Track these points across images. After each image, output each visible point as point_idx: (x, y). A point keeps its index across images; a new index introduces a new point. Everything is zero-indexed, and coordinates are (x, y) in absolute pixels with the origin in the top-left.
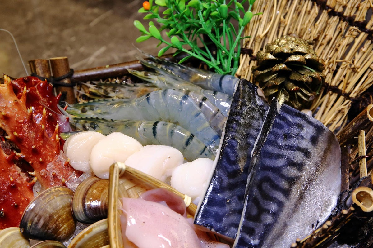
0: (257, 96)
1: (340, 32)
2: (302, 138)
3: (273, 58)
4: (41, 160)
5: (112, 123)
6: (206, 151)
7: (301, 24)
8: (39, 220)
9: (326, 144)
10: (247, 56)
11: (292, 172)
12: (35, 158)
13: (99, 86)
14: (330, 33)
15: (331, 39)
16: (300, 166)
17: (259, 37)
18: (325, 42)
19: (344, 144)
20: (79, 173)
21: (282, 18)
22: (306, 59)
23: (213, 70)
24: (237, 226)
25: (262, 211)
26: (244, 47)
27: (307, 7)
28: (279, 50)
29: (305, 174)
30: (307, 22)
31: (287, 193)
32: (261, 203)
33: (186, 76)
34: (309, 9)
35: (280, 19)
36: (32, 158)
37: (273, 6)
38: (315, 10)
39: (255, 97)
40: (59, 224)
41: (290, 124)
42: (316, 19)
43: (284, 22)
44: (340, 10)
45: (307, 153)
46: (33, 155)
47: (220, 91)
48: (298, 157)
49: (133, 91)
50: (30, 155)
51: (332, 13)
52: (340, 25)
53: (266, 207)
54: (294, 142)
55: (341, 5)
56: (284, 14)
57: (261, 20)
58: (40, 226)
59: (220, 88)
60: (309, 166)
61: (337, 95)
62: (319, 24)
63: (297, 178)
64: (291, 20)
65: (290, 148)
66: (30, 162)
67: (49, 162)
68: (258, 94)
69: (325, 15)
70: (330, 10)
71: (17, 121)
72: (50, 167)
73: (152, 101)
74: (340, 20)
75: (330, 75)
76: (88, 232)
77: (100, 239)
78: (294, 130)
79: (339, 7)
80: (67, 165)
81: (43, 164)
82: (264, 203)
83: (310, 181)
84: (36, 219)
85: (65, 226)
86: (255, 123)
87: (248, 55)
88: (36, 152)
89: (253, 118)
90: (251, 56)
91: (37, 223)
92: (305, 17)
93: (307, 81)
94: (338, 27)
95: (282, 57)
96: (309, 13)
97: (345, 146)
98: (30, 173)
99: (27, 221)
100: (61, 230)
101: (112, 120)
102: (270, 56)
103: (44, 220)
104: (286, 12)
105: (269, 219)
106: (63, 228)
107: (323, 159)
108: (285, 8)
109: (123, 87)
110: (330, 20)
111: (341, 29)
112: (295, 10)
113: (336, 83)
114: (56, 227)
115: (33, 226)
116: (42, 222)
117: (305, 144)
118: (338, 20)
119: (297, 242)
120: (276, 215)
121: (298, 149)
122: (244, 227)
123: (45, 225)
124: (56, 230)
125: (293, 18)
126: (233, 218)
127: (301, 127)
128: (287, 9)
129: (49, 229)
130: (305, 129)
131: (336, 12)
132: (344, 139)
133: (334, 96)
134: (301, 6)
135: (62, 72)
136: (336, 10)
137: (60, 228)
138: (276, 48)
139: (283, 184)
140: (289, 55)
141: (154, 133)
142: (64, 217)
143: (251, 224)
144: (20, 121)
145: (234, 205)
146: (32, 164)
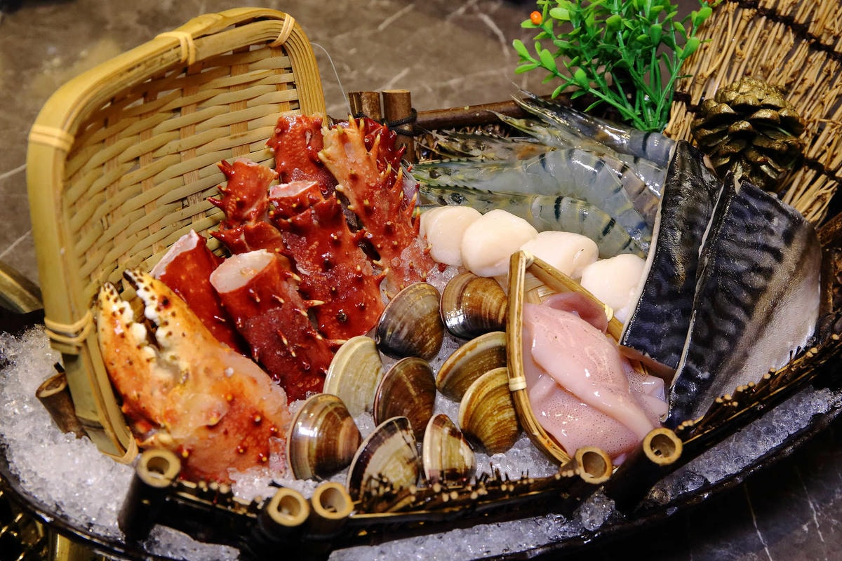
0: (703, 167)
1: (827, 76)
2: (772, 233)
3: (732, 111)
4: (396, 243)
5: (489, 196)
6: (632, 245)
7: (766, 60)
8: (402, 328)
9: (804, 245)
10: (682, 104)
11: (759, 281)
12: (387, 240)
13: (451, 139)
14: (811, 75)
15: (813, 85)
16: (768, 273)
17: (702, 76)
18: (802, 89)
19: (826, 247)
20: (443, 267)
21: (738, 48)
22: (781, 116)
23: (628, 124)
24: (679, 352)
25: (715, 332)
26: (678, 90)
27: (777, 33)
28: (741, 100)
29: (775, 285)
30: (776, 56)
31: (749, 311)
32: (714, 322)
33: (591, 132)
34: (779, 36)
35: (735, 50)
36: (382, 239)
37: (726, 29)
38: (789, 39)
39: (700, 169)
40: (427, 335)
41: (754, 212)
42: (789, 55)
43: (742, 55)
44: (829, 42)
45: (778, 256)
46: (384, 234)
47: (643, 157)
48: (766, 260)
49: (510, 149)
50: (380, 235)
51: (816, 46)
52: (828, 65)
53: (720, 328)
54: (760, 238)
55: (832, 34)
56: (741, 42)
57: (707, 50)
58: (402, 337)
59: (642, 152)
60: (781, 274)
61: (815, 172)
62: (794, 61)
63: (763, 290)
64: (752, 53)
65: (755, 246)
66: (379, 246)
67: (405, 246)
68: (704, 165)
69: (803, 50)
70: (813, 40)
71: (367, 184)
72: (406, 253)
73: (551, 166)
74: (828, 57)
75: (808, 141)
76: (471, 349)
77: (486, 359)
78: (762, 221)
79: (827, 38)
80: (427, 253)
81: (397, 250)
82: (717, 321)
83: (780, 296)
84: (398, 327)
85: (433, 339)
86: (701, 207)
87: (684, 104)
88: (389, 232)
89: (698, 199)
90: (688, 104)
91: (399, 332)
92: (773, 48)
93: (780, 149)
94: (825, 69)
95: (744, 110)
96: (780, 43)
97: (828, 250)
98: (375, 262)
99: (387, 328)
100: (428, 345)
101: (490, 192)
102: (726, 109)
103: (408, 328)
104: (743, 39)
105: (724, 346)
106: (430, 342)
107: (799, 264)
108: (743, 33)
109: (494, 142)
110: (811, 57)
111: (829, 72)
112: (758, 37)
113: (816, 153)
114: (422, 340)
115: (394, 336)
116: (405, 331)
117: (775, 242)
118: (825, 58)
119: (770, 373)
120: (733, 340)
121: (766, 248)
122: (690, 352)
123: (409, 335)
124: (423, 343)
125: (754, 50)
126: (673, 341)
127: (769, 217)
128: (746, 35)
129: (414, 342)
130: (776, 221)
131: (822, 45)
132: (828, 239)
133: (811, 174)
134: (767, 31)
135: (401, 114)
136: (822, 42)
137: (427, 343)
138: (736, 98)
139: (745, 296)
140: (756, 108)
141: (557, 213)
142: (433, 326)
143: (699, 350)
144: (371, 185)
145: (676, 321)
146: (381, 248)
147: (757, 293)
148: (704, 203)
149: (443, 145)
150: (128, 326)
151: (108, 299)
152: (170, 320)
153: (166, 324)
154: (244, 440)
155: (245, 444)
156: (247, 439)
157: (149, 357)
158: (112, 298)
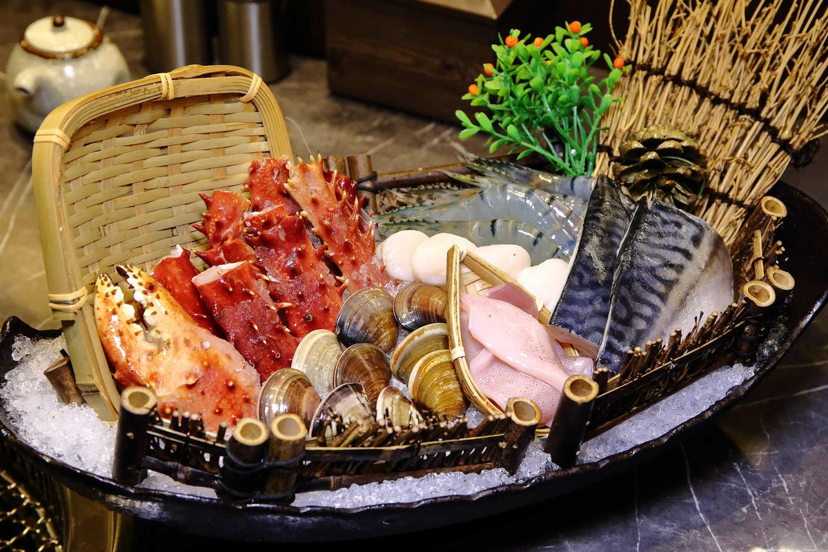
0: (621, 194)
1: (727, 124)
2: (682, 237)
3: (642, 146)
4: (354, 258)
5: (438, 225)
6: (559, 253)
7: (676, 118)
8: (358, 320)
9: (712, 248)
10: (605, 155)
11: (670, 274)
12: (347, 257)
13: (408, 195)
14: (715, 126)
15: (716, 133)
16: (679, 268)
17: (620, 130)
18: (708, 138)
19: (736, 258)
20: (397, 282)
21: (650, 109)
22: (683, 146)
23: (561, 172)
24: (602, 331)
25: (632, 314)
26: (601, 143)
27: (683, 96)
28: (648, 136)
29: (686, 278)
30: (684, 114)
31: (663, 297)
32: (632, 305)
33: (526, 180)
34: (685, 97)
35: (648, 110)
36: (342, 256)
37: (637, 95)
38: (694, 99)
39: (619, 197)
40: (381, 328)
41: (665, 222)
42: (696, 111)
43: (654, 114)
44: (727, 96)
45: (687, 255)
46: (344, 251)
47: (570, 194)
48: (677, 258)
49: (457, 195)
50: (340, 252)
51: (716, 101)
52: (727, 115)
53: (637, 310)
54: (671, 241)
55: (727, 89)
56: (653, 105)
57: (623, 110)
58: (359, 327)
59: (571, 191)
61: (726, 204)
62: (699, 116)
63: (676, 281)
64: (663, 113)
65: (667, 247)
66: (340, 262)
67: (362, 263)
68: (622, 193)
69: (707, 104)
70: (713, 97)
71: (327, 209)
72: (363, 268)
73: (488, 198)
74: (727, 108)
75: (717, 178)
76: (419, 334)
77: (434, 344)
78: (671, 228)
79: (725, 93)
80: (383, 270)
81: (355, 264)
82: (635, 305)
83: (692, 287)
84: (355, 318)
85: (387, 332)
86: (619, 222)
87: (607, 154)
88: (347, 248)
89: (617, 216)
90: (611, 155)
91: (355, 323)
92: (681, 108)
93: (685, 174)
94: (724, 117)
95: (651, 144)
96: (687, 102)
97: (738, 260)
98: (337, 277)
99: (345, 320)
100: (382, 336)
101: (437, 222)
102: (636, 145)
103: (364, 320)
104: (655, 102)
105: (642, 325)
106: (385, 334)
107: (708, 264)
108: (653, 98)
109: (443, 192)
110: (713, 111)
111: (728, 120)
112: (667, 99)
113: (725, 189)
114: (377, 331)
115: (351, 327)
116: (361, 323)
117: (685, 244)
118: (724, 110)
120: (649, 321)
121: (676, 249)
122: (611, 329)
123: (365, 327)
124: (377, 336)
125: (664, 109)
127: (679, 225)
128: (657, 98)
129: (370, 332)
130: (684, 228)
131: (721, 99)
132: (736, 250)
133: (724, 206)
134: (674, 95)
135: (363, 172)
136: (721, 97)
137: (381, 334)
138: (644, 136)
139: (660, 287)
140: (660, 141)
141: (493, 230)
142: (387, 321)
143: (620, 327)
144: (330, 209)
145: (598, 306)
146: (342, 264)
147: (670, 284)
148: (623, 219)
149: (401, 200)
150: (119, 305)
151: (103, 284)
152: (156, 302)
153: (152, 305)
154: (220, 402)
155: (221, 406)
156: (222, 402)
157: (136, 331)
158: (106, 283)
